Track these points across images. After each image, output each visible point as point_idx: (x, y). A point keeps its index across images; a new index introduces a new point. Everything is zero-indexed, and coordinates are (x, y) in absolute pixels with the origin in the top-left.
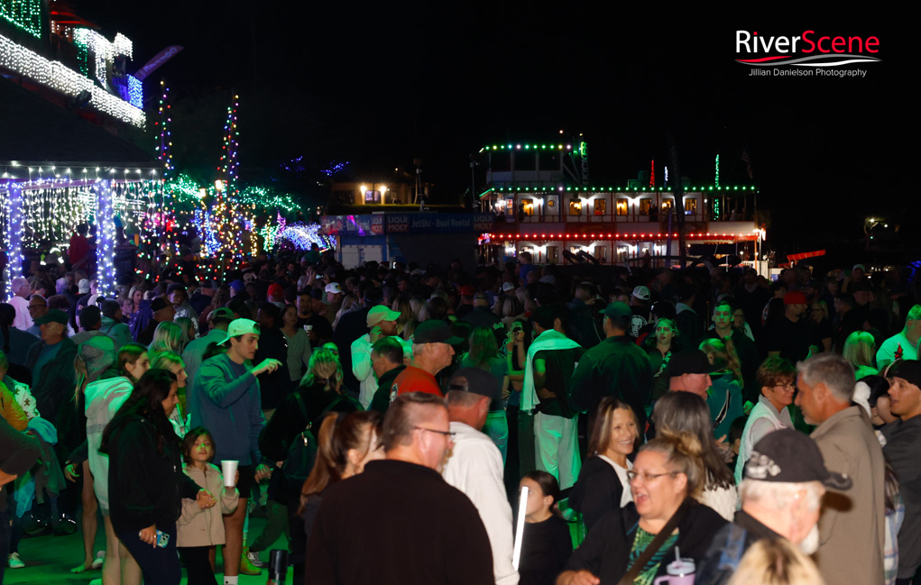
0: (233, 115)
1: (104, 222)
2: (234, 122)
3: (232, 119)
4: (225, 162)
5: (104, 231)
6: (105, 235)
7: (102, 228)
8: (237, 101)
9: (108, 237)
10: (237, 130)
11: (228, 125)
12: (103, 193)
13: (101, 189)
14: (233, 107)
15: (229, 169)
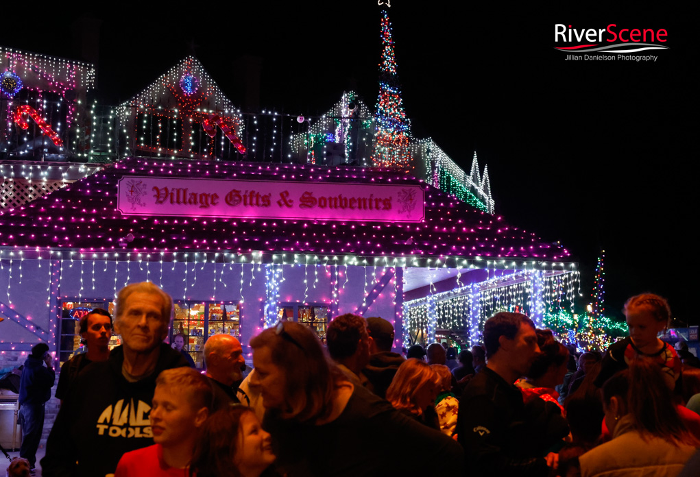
0: (601, 262)
1: (537, 302)
2: (602, 266)
3: (601, 265)
4: (596, 291)
5: (537, 308)
6: (537, 311)
7: (536, 306)
8: (604, 254)
9: (540, 312)
10: (603, 271)
11: (598, 268)
12: (536, 281)
13: (535, 278)
14: (602, 258)
15: (599, 295)
